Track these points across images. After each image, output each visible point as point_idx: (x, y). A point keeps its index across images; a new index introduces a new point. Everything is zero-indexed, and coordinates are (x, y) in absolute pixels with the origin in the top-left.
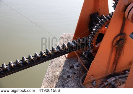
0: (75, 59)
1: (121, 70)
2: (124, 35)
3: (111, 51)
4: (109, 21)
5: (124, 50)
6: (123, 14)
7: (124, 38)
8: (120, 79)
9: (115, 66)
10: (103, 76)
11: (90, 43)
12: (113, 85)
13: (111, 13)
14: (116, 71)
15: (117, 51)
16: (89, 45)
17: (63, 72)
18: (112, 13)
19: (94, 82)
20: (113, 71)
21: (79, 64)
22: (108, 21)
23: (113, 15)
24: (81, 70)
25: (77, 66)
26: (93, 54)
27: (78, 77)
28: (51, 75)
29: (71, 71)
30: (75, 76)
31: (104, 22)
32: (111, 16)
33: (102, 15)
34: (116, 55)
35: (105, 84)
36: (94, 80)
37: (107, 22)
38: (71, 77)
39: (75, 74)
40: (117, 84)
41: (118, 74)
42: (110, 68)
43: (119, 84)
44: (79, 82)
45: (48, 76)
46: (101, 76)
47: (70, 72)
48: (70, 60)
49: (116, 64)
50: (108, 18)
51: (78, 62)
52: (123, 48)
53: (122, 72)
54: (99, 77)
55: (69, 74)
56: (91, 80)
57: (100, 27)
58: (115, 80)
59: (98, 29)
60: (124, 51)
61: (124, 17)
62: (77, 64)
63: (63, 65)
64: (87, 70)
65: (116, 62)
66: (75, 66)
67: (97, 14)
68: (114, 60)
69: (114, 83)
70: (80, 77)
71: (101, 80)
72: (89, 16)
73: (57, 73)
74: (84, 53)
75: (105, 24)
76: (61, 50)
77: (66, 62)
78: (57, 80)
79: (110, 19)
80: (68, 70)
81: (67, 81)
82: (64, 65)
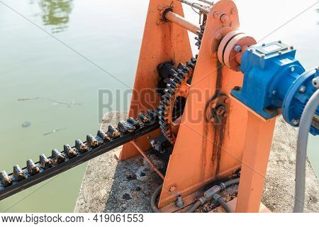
0: (137, 160)
1: (229, 170)
2: (224, 97)
3: (204, 130)
4: (193, 72)
5: (228, 127)
6: (215, 55)
7: (224, 102)
8: (229, 189)
9: (216, 163)
10: (196, 185)
11: (163, 119)
12: (217, 202)
13: (195, 57)
14: (220, 174)
15: (215, 131)
16: (160, 122)
17: (115, 188)
18: (197, 56)
19: (180, 199)
20: (215, 173)
21: (146, 170)
22: (191, 73)
23: (197, 60)
24: (151, 180)
25: (143, 175)
26: (169, 139)
27: (146, 195)
28: (89, 199)
29: (130, 184)
30: (140, 194)
31: (183, 73)
32: (195, 62)
33: (180, 64)
34: (215, 140)
35: (202, 200)
36: (180, 196)
37: (188, 72)
38: (131, 197)
39: (139, 189)
40: (225, 199)
41: (225, 179)
42: (208, 167)
43: (229, 198)
44: (149, 205)
45: (82, 201)
46: (192, 187)
47: (128, 187)
48: (127, 164)
49: (219, 159)
50: (190, 66)
51: (143, 165)
52: (225, 123)
53: (233, 174)
54: (189, 189)
55: (128, 192)
56: (172, 196)
57: (177, 85)
58: (221, 191)
59: (173, 88)
60: (230, 130)
61: (218, 61)
62: (141, 169)
63: (113, 175)
64: (162, 177)
65: (217, 154)
66: (138, 174)
67: (172, 63)
68: (213, 151)
69: (219, 196)
70: (150, 195)
71: (193, 194)
72: (156, 69)
73: (102, 191)
74: (152, 143)
75: (184, 78)
76: (106, 140)
77: (118, 168)
78: (104, 205)
79: (193, 68)
80: (124, 183)
81: (124, 205)
82: (115, 174)
